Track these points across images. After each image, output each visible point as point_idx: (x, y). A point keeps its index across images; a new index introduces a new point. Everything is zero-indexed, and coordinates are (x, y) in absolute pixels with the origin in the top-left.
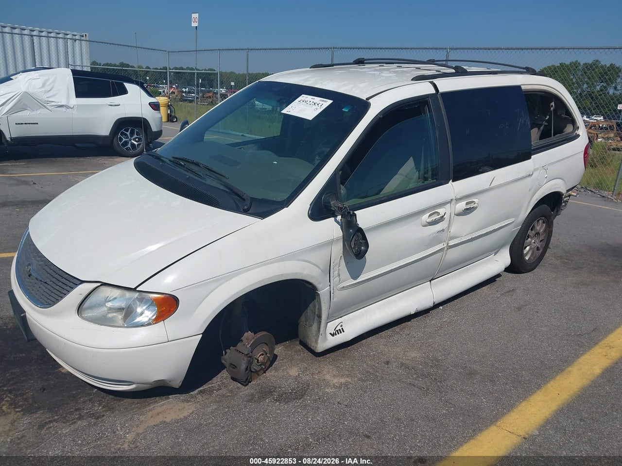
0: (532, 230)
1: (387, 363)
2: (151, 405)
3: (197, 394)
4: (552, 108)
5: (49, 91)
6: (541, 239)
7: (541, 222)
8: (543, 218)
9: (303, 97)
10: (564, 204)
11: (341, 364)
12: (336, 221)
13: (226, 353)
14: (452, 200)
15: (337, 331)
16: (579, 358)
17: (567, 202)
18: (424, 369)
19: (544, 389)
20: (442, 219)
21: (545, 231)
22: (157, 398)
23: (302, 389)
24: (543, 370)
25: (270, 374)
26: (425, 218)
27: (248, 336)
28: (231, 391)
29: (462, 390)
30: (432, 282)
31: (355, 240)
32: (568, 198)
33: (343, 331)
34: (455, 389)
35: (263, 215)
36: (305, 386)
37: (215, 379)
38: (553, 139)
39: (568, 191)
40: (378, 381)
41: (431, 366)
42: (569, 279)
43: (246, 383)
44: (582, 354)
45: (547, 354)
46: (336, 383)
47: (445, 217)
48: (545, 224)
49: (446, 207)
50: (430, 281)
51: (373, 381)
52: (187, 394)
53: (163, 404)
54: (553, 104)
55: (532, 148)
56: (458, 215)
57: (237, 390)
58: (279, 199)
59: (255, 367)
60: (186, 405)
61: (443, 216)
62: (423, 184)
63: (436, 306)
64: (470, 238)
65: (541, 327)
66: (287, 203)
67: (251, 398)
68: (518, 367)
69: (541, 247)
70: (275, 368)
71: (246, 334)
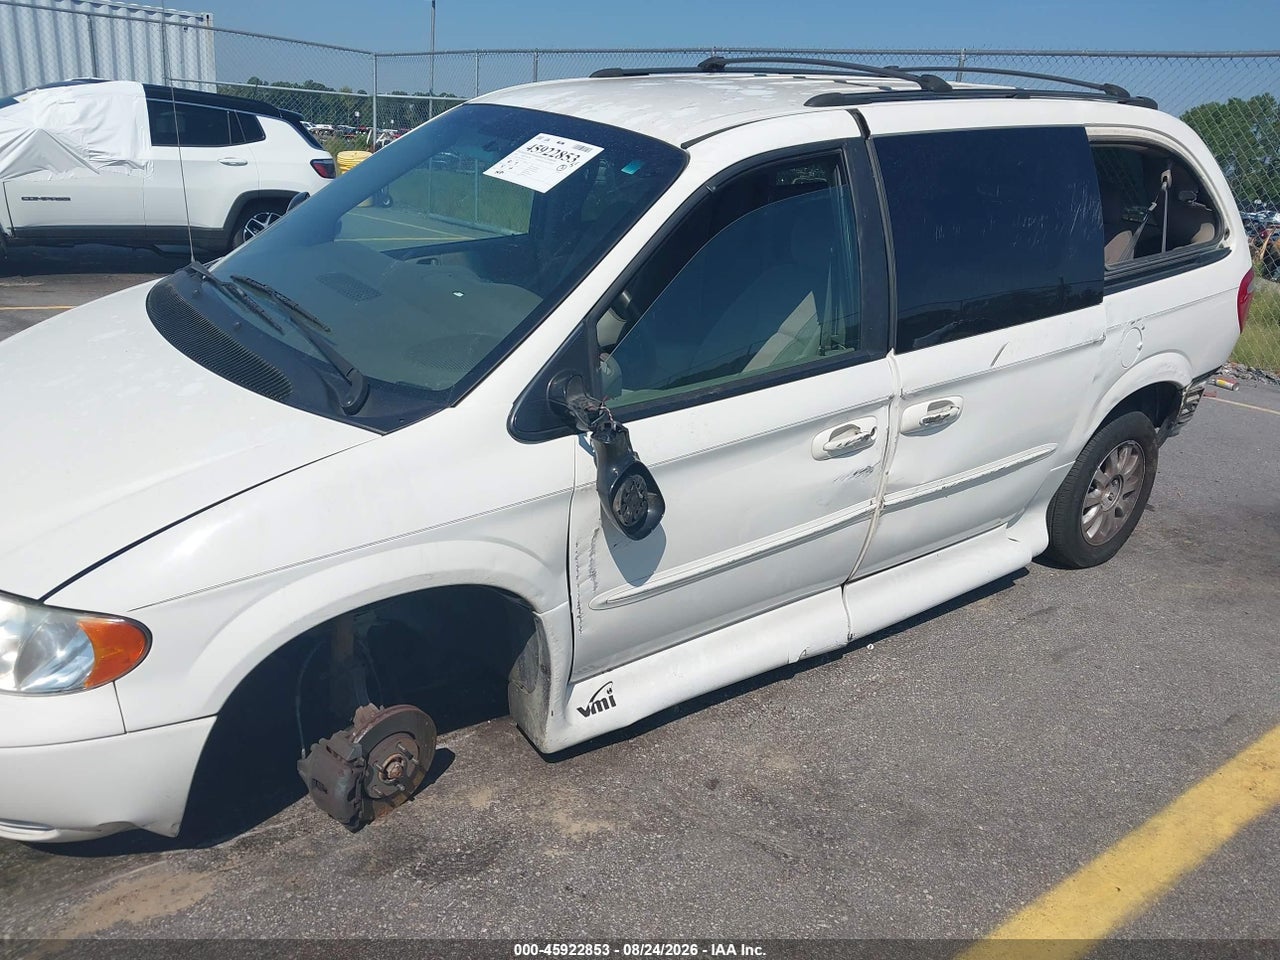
0: (1103, 469)
1: (713, 784)
2: (111, 874)
3: (233, 848)
4: (1165, 185)
5: (97, 128)
6: (1125, 491)
7: (1126, 450)
8: (1133, 442)
9: (540, 138)
10: (1186, 411)
11: (601, 782)
12: (583, 443)
13: (308, 752)
14: (891, 398)
15: (598, 703)
16: (1182, 792)
17: (1195, 405)
18: (799, 806)
19: (1083, 874)
20: (866, 442)
21: (1136, 472)
22: (131, 858)
23: (488, 845)
24: (1090, 820)
25: (425, 801)
26: (822, 439)
27: (367, 714)
28: (316, 845)
29: (879, 866)
30: (847, 587)
31: (625, 494)
32: (1198, 397)
33: (614, 704)
34: (862, 863)
35: (386, 424)
36: (498, 838)
37: (288, 810)
38: (1164, 257)
39: (1196, 381)
40: (680, 832)
41: (818, 799)
42: (1187, 586)
43: (356, 823)
44: (1194, 783)
45: (1105, 778)
46: (576, 834)
47: (873, 438)
48: (1136, 457)
49: (875, 413)
50: (842, 586)
51: (667, 831)
52: (208, 850)
53: (141, 875)
54: (1167, 174)
55: (1106, 279)
56: (910, 433)
57: (331, 842)
58: (438, 386)
59: (376, 790)
60: (196, 876)
61: (867, 437)
62: (823, 357)
63: (856, 644)
64: (940, 488)
65: (1103, 704)
66: (453, 396)
67: (357, 866)
68: (1028, 810)
69: (1126, 508)
70: (439, 787)
71: (360, 711)
